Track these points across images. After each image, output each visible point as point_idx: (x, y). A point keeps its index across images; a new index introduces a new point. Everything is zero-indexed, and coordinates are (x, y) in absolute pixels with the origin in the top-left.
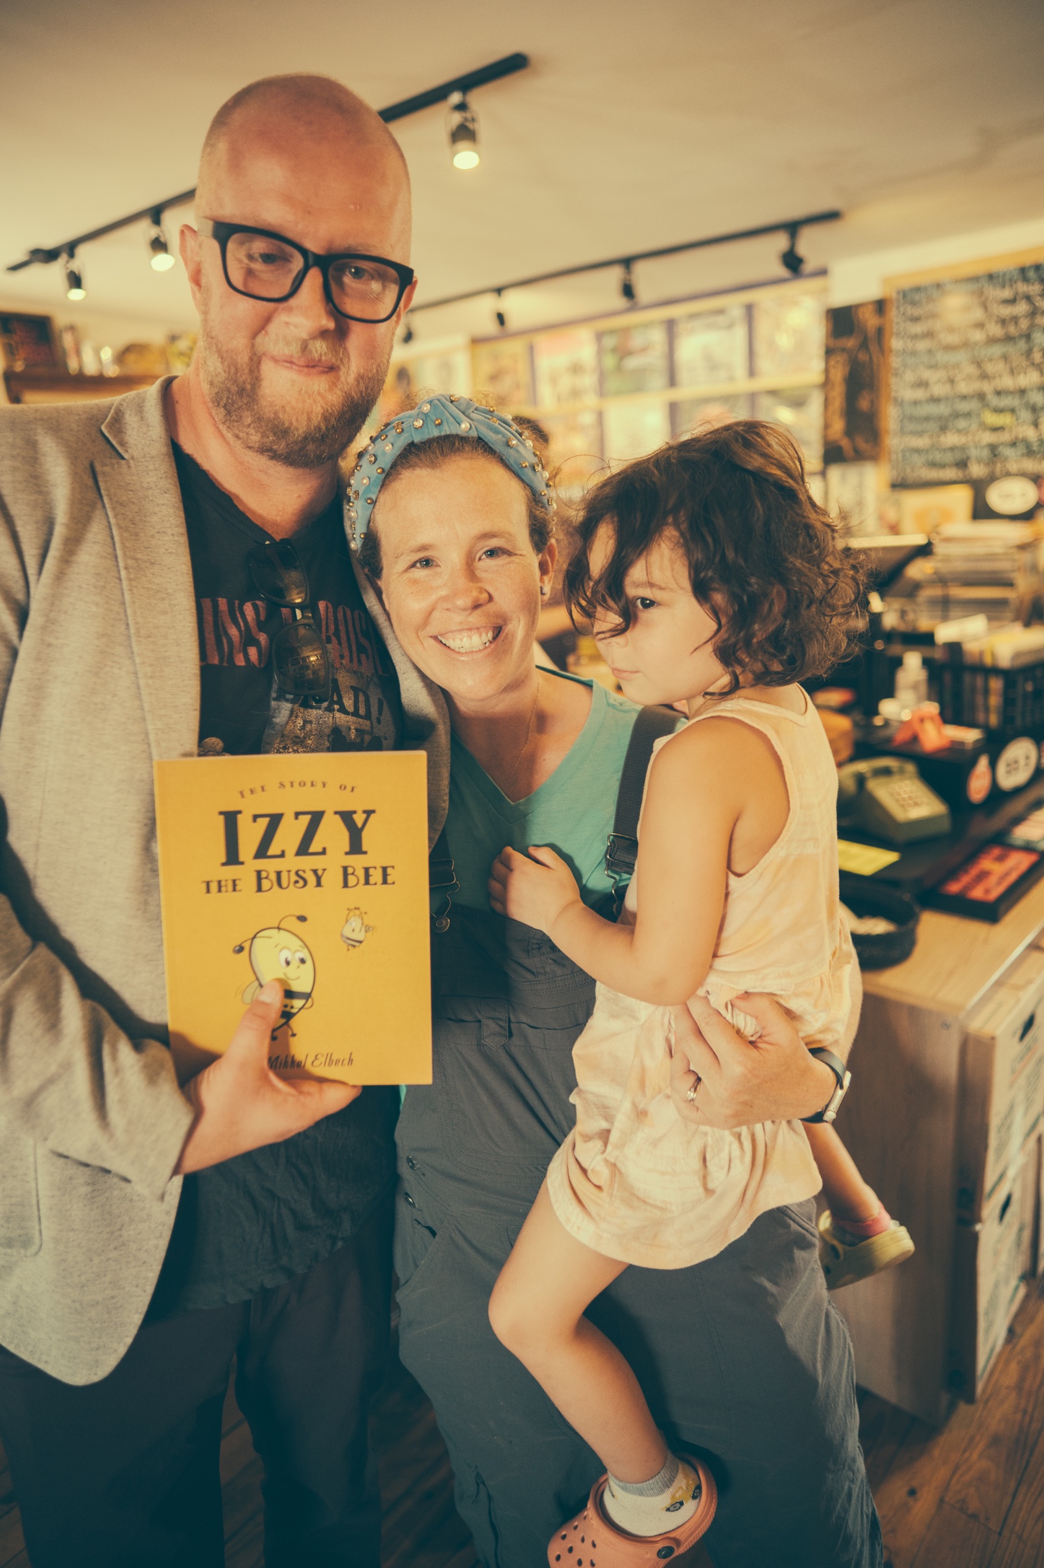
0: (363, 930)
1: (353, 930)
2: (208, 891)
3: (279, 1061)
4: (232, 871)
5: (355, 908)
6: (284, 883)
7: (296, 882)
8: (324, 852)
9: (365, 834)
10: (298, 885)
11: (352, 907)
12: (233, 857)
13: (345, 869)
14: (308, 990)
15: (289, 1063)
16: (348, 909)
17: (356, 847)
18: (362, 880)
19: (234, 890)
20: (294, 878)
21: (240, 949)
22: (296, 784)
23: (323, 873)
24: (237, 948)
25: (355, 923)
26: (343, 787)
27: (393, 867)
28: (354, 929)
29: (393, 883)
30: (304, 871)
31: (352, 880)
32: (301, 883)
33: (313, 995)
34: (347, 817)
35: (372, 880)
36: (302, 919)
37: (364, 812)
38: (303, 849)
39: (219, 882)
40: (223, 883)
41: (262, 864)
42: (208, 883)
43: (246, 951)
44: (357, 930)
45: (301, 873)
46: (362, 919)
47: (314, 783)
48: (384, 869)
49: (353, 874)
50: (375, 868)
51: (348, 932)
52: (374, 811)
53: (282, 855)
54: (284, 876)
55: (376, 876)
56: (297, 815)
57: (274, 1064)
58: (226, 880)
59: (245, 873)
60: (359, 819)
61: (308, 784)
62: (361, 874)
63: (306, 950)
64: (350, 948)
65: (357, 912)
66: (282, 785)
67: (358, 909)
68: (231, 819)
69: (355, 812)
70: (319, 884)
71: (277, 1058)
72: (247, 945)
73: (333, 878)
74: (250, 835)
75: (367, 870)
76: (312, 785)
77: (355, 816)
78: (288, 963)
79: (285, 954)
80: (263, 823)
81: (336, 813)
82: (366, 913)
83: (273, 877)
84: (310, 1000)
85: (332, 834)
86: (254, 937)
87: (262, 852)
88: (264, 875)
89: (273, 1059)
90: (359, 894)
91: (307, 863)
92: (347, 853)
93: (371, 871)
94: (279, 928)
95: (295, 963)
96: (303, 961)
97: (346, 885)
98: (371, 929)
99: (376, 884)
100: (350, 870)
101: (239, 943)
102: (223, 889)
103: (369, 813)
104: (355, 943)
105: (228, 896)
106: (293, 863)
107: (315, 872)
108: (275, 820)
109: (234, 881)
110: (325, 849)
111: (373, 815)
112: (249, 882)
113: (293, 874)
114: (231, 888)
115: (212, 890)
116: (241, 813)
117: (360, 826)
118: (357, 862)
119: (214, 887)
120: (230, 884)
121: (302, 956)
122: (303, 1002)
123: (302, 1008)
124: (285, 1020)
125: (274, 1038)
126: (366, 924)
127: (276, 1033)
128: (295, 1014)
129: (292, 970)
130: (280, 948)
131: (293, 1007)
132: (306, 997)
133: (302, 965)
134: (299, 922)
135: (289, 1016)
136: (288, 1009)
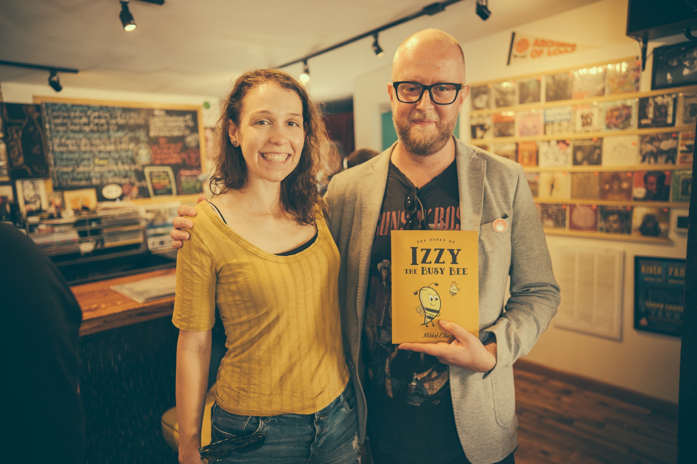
0: (457, 290)
2: (407, 273)
4: (414, 267)
6: (431, 272)
7: (435, 272)
8: (444, 262)
9: (457, 257)
11: (453, 282)
12: (414, 262)
13: (451, 268)
14: (439, 309)
15: (432, 336)
17: (454, 261)
18: (456, 273)
19: (415, 273)
20: (434, 270)
21: (416, 293)
22: (435, 240)
23: (443, 269)
25: (454, 287)
26: (450, 241)
27: (467, 269)
28: (454, 289)
29: (467, 274)
30: (437, 269)
31: (453, 272)
32: (436, 272)
33: (440, 311)
34: (451, 251)
35: (460, 273)
36: (437, 285)
37: (457, 250)
38: (437, 261)
39: (410, 270)
40: (411, 271)
41: (424, 265)
42: (407, 270)
43: (418, 294)
44: (455, 290)
45: (436, 269)
47: (441, 239)
48: (464, 269)
49: (453, 270)
50: (461, 269)
51: (452, 290)
52: (460, 250)
53: (430, 263)
54: (431, 270)
55: (461, 271)
56: (435, 249)
57: (426, 336)
59: (419, 267)
60: (456, 252)
61: (439, 240)
62: (456, 270)
63: (438, 295)
64: (452, 295)
65: (455, 283)
66: (431, 240)
68: (414, 250)
69: (454, 250)
70: (442, 273)
71: (428, 334)
72: (418, 292)
73: (447, 271)
74: (420, 256)
75: (458, 269)
77: (454, 251)
78: (432, 300)
79: (431, 296)
80: (425, 251)
81: (448, 250)
82: (457, 284)
83: (427, 269)
85: (447, 257)
86: (421, 289)
87: (424, 261)
88: (424, 269)
89: (426, 334)
90: (455, 277)
91: (438, 266)
92: (451, 263)
93: (459, 270)
94: (429, 287)
95: (434, 300)
96: (437, 299)
97: (451, 274)
98: (459, 289)
101: (416, 291)
102: (411, 272)
103: (459, 250)
104: (454, 294)
105: (413, 275)
106: (433, 265)
107: (441, 269)
108: (428, 251)
109: (415, 270)
110: (444, 261)
111: (460, 251)
112: (419, 271)
113: (434, 269)
114: (413, 272)
115: (408, 272)
116: (417, 248)
117: (456, 254)
118: (455, 266)
119: (408, 271)
120: (413, 271)
121: (436, 297)
122: (437, 314)
123: (436, 316)
124: (431, 320)
125: (427, 326)
126: (457, 287)
127: (427, 325)
128: (434, 318)
129: (433, 302)
130: (429, 294)
131: (433, 315)
132: (438, 312)
133: (436, 301)
134: (435, 286)
135: (432, 318)
136: (432, 316)
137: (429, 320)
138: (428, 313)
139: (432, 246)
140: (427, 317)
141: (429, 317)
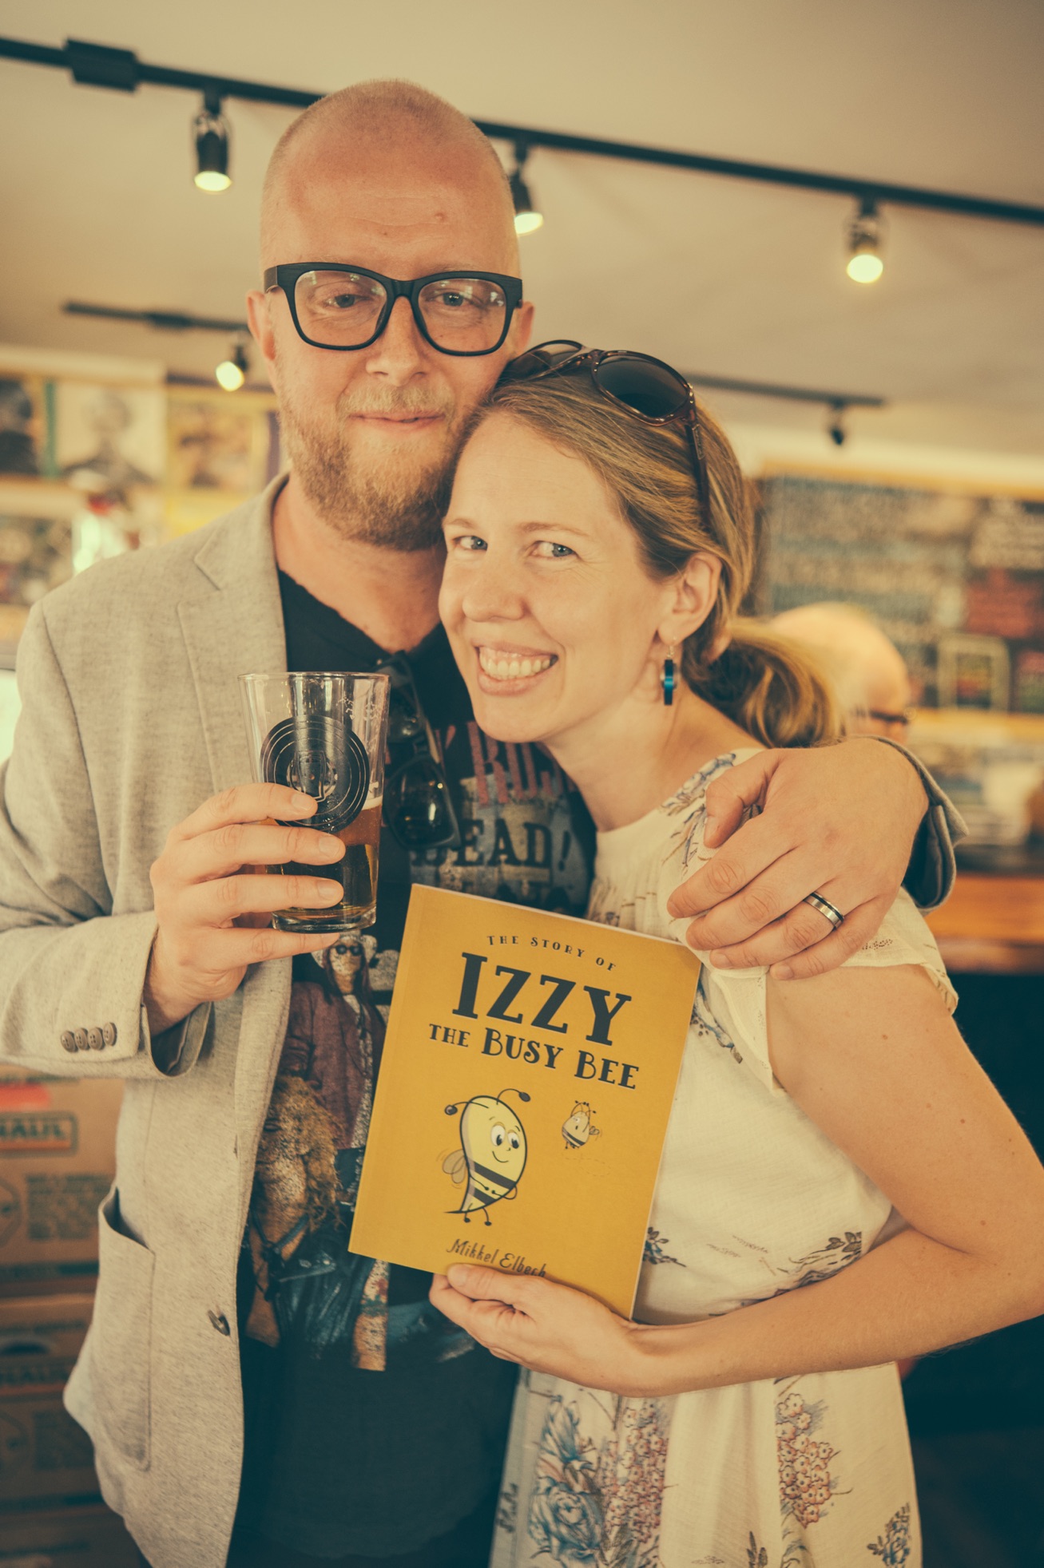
0: (587, 1131)
1: (577, 1128)
2: (434, 1037)
3: (467, 1247)
4: (462, 1023)
5: (585, 1103)
6: (514, 1052)
7: (527, 1054)
8: (564, 1029)
9: (613, 1021)
10: (527, 1058)
11: (581, 1101)
12: (466, 1007)
13: (583, 1055)
14: (515, 1180)
15: (477, 1253)
16: (577, 1102)
17: (600, 1034)
18: (599, 1074)
19: (461, 1043)
20: (525, 1048)
21: (452, 1111)
22: (550, 945)
23: (558, 1053)
24: (450, 1108)
25: (581, 1120)
26: (600, 961)
27: (637, 1069)
28: (578, 1126)
29: (633, 1087)
30: (538, 1045)
31: (588, 1070)
32: (532, 1057)
33: (518, 1186)
34: (598, 996)
35: (610, 1077)
36: (525, 1097)
37: (618, 996)
38: (542, 1020)
39: (447, 1030)
40: (451, 1033)
41: (496, 1023)
42: (435, 1027)
43: (459, 1114)
44: (581, 1129)
45: (534, 1045)
46: (589, 1118)
47: (569, 948)
48: (627, 1068)
49: (590, 1063)
50: (617, 1064)
51: (570, 1128)
52: (629, 998)
53: (519, 1020)
54: (516, 1043)
55: (616, 1073)
56: (544, 979)
57: (460, 1249)
58: (455, 1030)
59: (476, 1027)
60: (611, 1002)
61: (563, 948)
62: (599, 1065)
63: (521, 1133)
64: (569, 1146)
65: (585, 1108)
66: (535, 942)
67: (588, 1105)
68: (474, 963)
69: (608, 993)
70: (551, 1064)
71: (465, 1243)
72: (460, 1108)
73: (567, 1061)
74: (490, 988)
75: (607, 1063)
76: (567, 951)
77: (606, 997)
78: (499, 1142)
79: (498, 1131)
80: (507, 978)
81: (586, 988)
82: (594, 1112)
83: (504, 1040)
84: (514, 1191)
85: (577, 1012)
86: (471, 1102)
87: (498, 1011)
88: (495, 1035)
89: (460, 1243)
90: (591, 1088)
91: (543, 1036)
92: (588, 1038)
93: (612, 1066)
94: (498, 1100)
95: (507, 1144)
96: (515, 1144)
97: (580, 1074)
98: (597, 1132)
99: (613, 1082)
100: (588, 1058)
101: (452, 1104)
102: (450, 1039)
103: (623, 999)
104: (574, 1143)
105: (452, 1048)
106: (527, 1031)
107: (550, 1048)
108: (520, 978)
109: (462, 1033)
110: (565, 1026)
111: (627, 1002)
112: (477, 1039)
113: (525, 1044)
114: (457, 1040)
115: (437, 1036)
116: (485, 959)
117: (610, 1010)
118: (598, 1051)
119: (440, 1033)
120: (458, 1035)
121: (515, 1138)
122: (506, 1190)
123: (503, 1196)
124: (482, 1204)
125: (467, 1220)
126: (592, 1124)
127: (469, 1215)
128: (495, 1201)
129: (503, 1151)
130: (494, 1121)
131: (493, 1192)
132: (511, 1185)
133: (512, 1149)
134: (520, 1100)
135: (488, 1201)
136: (489, 1193)
137: (478, 1203)
138: (480, 1182)
139: (537, 962)
140: (472, 1191)
141: (479, 1195)
